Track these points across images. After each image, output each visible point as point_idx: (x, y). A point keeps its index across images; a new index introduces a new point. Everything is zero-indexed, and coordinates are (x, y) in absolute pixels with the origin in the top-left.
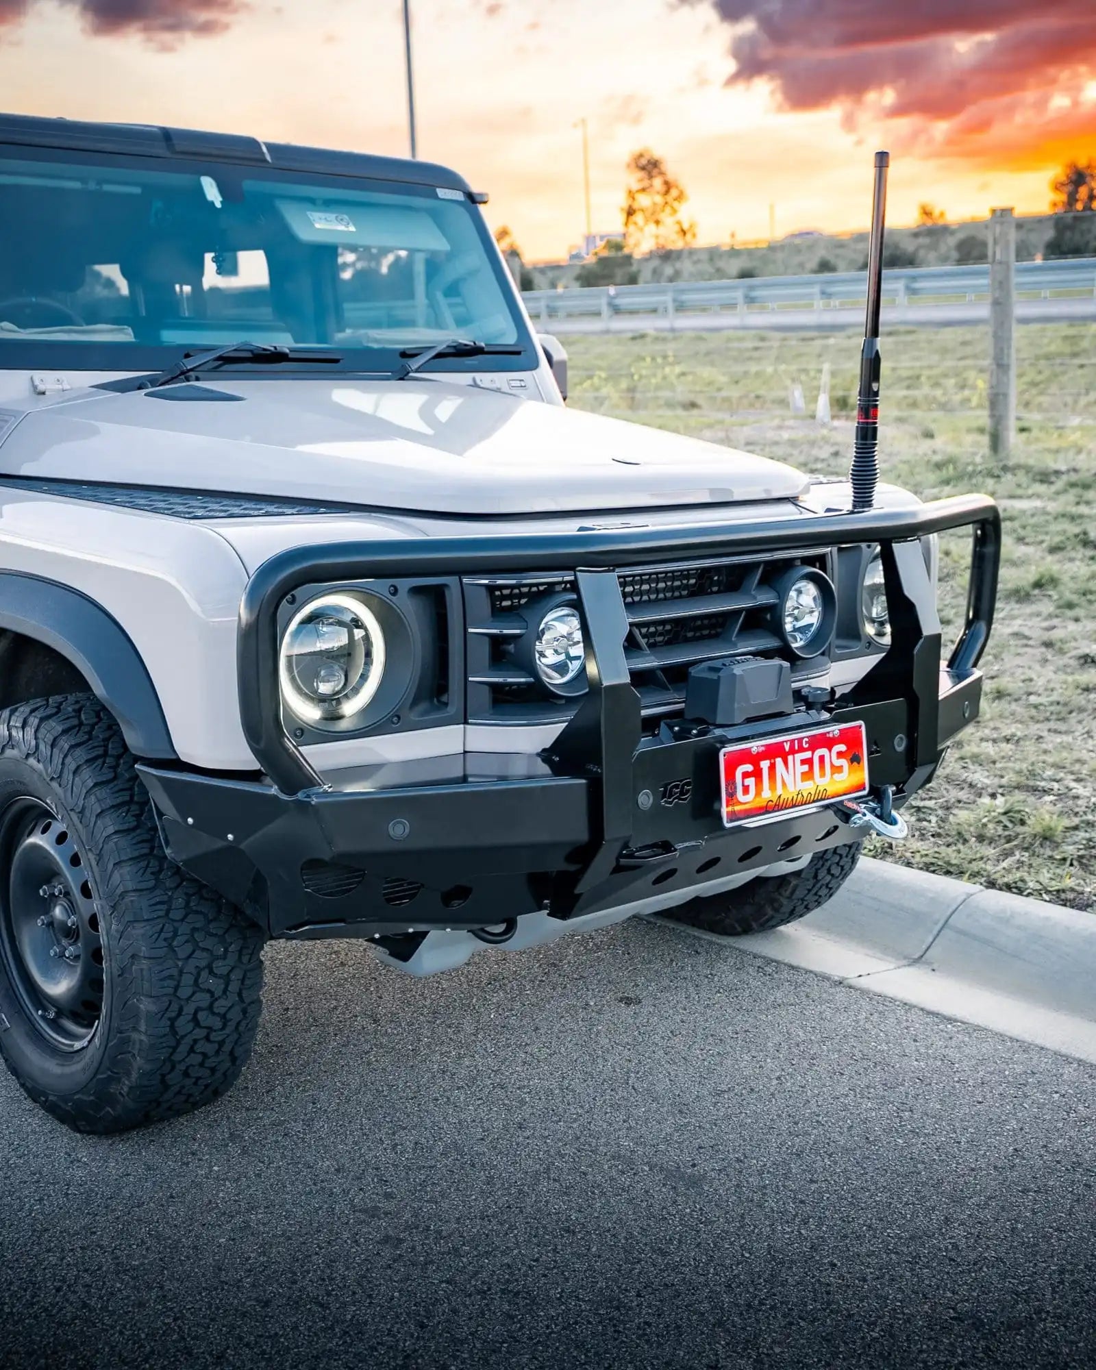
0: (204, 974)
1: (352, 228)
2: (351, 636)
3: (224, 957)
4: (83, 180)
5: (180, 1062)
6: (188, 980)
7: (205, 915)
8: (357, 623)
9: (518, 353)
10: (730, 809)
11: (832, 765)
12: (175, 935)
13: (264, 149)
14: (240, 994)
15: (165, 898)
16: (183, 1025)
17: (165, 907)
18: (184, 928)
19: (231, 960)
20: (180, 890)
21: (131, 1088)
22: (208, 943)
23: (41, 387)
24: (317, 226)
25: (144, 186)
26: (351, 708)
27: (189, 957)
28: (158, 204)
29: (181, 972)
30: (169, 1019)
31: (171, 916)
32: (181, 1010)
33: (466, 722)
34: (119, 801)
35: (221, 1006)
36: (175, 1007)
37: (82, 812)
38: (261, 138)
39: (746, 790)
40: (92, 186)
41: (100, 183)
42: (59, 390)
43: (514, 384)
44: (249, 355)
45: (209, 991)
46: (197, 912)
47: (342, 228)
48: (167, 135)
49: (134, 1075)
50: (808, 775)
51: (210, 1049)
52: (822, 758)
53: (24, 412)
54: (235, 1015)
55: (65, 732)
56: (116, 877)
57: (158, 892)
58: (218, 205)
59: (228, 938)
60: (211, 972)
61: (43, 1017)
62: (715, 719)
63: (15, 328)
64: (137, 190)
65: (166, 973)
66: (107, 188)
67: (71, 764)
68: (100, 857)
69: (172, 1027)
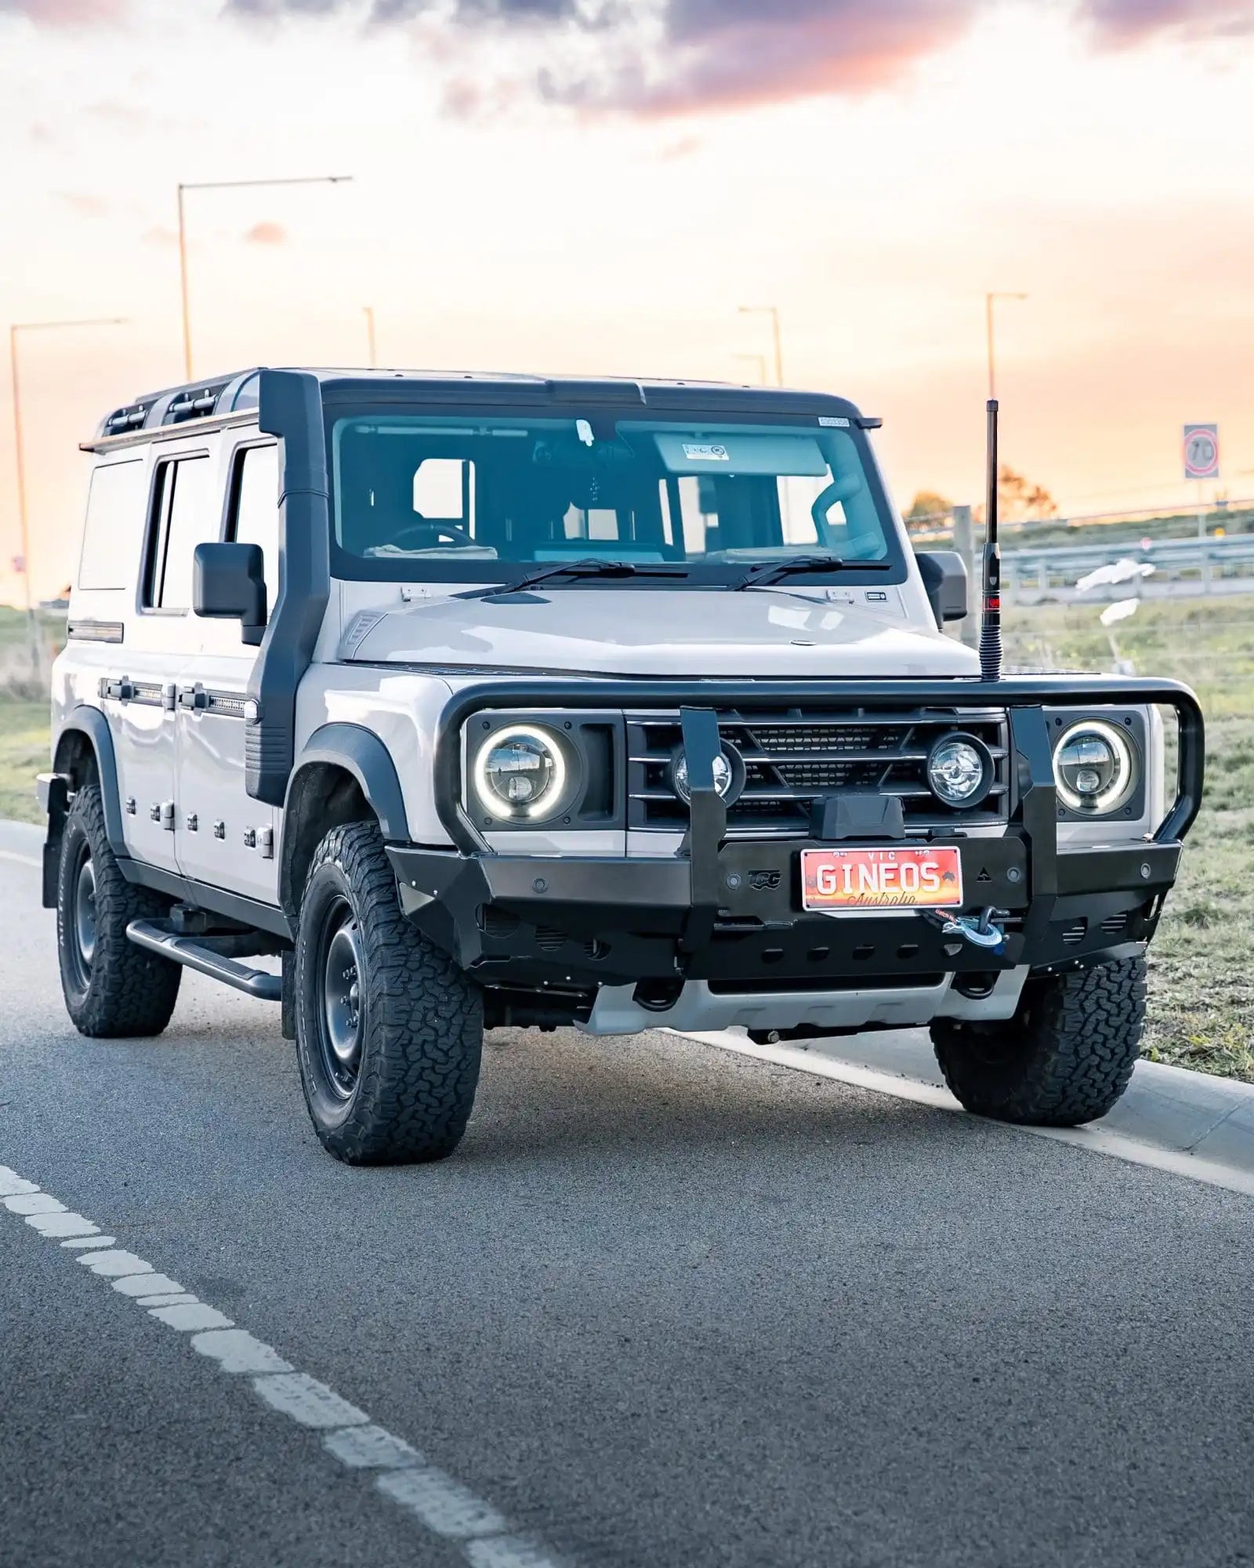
0: (431, 1014)
1: (725, 457)
2: (542, 763)
3: (448, 1003)
4: (476, 428)
5: (413, 1084)
6: (417, 1016)
7: (435, 970)
8: (547, 754)
9: (886, 568)
10: (810, 897)
11: (921, 878)
12: (410, 980)
13: (642, 394)
14: (460, 1037)
15: (404, 952)
16: (413, 1052)
17: (404, 958)
18: (418, 976)
19: (454, 1006)
20: (417, 949)
21: (375, 1104)
22: (437, 991)
23: (407, 596)
24: (689, 456)
25: (529, 430)
26: (536, 811)
27: (420, 999)
28: (539, 445)
29: (412, 1010)
30: (402, 1045)
31: (408, 965)
32: (411, 1040)
33: (627, 829)
34: (383, 882)
35: (444, 1043)
36: (406, 1036)
37: (359, 892)
38: (640, 384)
39: (827, 883)
40: (483, 432)
41: (490, 429)
42: (421, 598)
43: (871, 596)
44: (597, 570)
45: (435, 1029)
46: (428, 966)
47: (715, 457)
48: (552, 387)
49: (378, 1093)
50: (895, 881)
51: (437, 1080)
52: (909, 870)
53: (382, 614)
54: (456, 1052)
55: (358, 838)
56: (374, 937)
57: (400, 947)
58: (589, 444)
59: (451, 990)
60: (436, 1014)
61: (338, 1079)
62: (821, 834)
63: (398, 549)
64: (524, 433)
65: (402, 1008)
66: (496, 433)
67: (358, 859)
68: (366, 922)
69: (404, 1051)
